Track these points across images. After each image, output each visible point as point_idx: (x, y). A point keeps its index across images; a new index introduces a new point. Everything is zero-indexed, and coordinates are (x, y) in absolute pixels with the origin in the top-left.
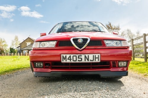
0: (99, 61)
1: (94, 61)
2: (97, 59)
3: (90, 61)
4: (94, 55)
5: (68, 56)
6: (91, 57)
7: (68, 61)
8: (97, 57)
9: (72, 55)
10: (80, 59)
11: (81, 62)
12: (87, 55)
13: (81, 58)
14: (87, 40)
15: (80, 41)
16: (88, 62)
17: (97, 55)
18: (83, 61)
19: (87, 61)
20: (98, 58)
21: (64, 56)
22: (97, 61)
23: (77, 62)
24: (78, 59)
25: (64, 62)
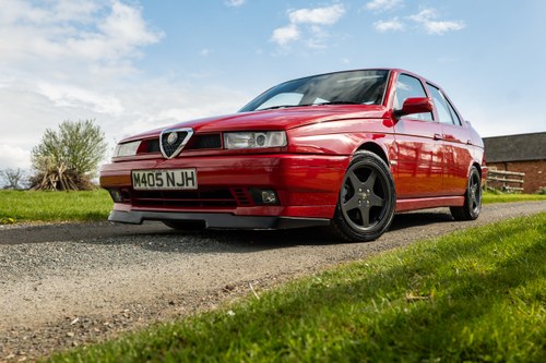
0: (196, 187)
1: (185, 187)
2: (190, 182)
3: (176, 187)
4: (184, 171)
5: (141, 173)
6: (178, 174)
7: (143, 186)
8: (189, 175)
9: (147, 173)
10: (159, 182)
11: (161, 188)
12: (170, 172)
13: (161, 180)
14: (186, 133)
15: (171, 139)
16: (174, 188)
17: (189, 172)
18: (165, 186)
19: (171, 187)
20: (192, 179)
21: (136, 173)
22: (191, 186)
23: (156, 187)
24: (156, 182)
25: (137, 187)
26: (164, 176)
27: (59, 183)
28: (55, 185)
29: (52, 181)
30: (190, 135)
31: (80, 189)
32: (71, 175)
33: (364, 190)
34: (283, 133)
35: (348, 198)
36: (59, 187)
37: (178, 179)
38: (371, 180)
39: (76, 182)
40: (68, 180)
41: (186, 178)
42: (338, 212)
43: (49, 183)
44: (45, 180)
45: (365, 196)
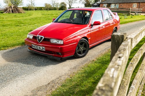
0: (45, 50)
1: (43, 50)
3: (41, 50)
5: (34, 45)
6: (41, 47)
7: (34, 48)
12: (39, 47)
14: (42, 38)
15: (40, 38)
17: (43, 47)
18: (39, 49)
19: (40, 49)
21: (32, 45)
23: (37, 49)
25: (33, 47)
26: (38, 47)
27: (12, 10)
28: (11, 11)
29: (10, 10)
30: (43, 38)
31: (19, 12)
32: (15, 8)
33: (82, 47)
34: (62, 41)
35: (78, 49)
36: (12, 12)
37: (41, 48)
38: (83, 45)
39: (17, 10)
40: (15, 10)
41: (43, 49)
42: (75, 53)
43: (10, 11)
44: (8, 9)
45: (82, 48)
